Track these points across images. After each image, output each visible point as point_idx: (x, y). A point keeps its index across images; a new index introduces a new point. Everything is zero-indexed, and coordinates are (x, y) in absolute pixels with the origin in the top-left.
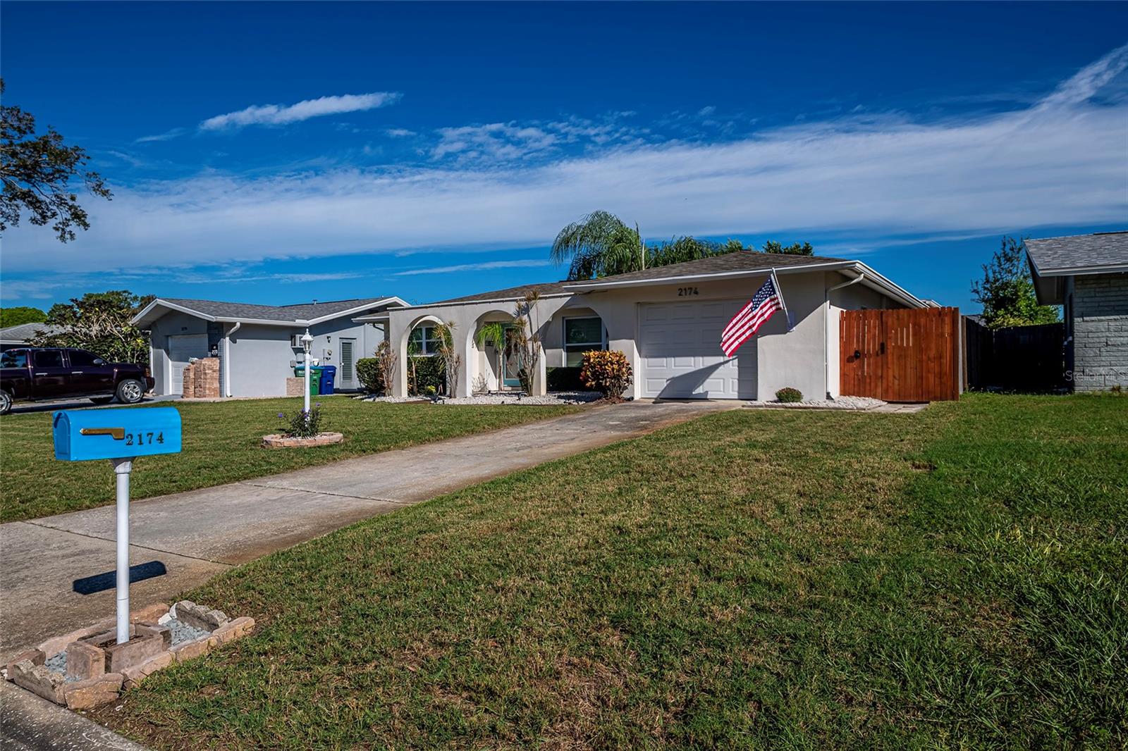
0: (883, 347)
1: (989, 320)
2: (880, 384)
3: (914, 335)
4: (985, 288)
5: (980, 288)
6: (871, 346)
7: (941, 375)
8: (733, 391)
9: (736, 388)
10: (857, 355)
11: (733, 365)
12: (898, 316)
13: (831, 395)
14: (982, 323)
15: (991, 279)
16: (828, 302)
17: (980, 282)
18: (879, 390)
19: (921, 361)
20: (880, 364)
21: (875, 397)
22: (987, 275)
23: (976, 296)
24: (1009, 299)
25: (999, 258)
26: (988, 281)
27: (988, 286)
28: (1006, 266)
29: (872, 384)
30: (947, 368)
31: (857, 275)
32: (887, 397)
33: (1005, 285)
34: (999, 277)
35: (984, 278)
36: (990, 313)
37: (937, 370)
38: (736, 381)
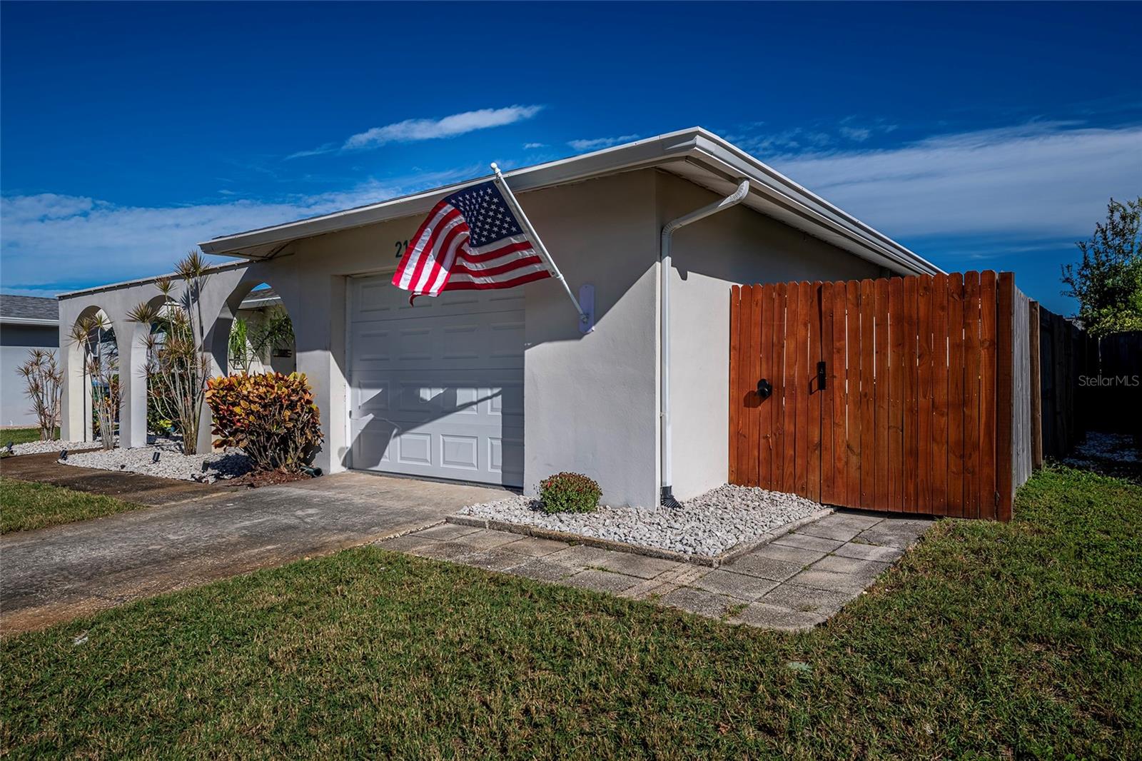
0: (822, 376)
1: (1089, 323)
2: (815, 462)
3: (898, 344)
4: (1083, 276)
5: (1075, 277)
6: (795, 371)
7: (963, 449)
8: (493, 466)
9: (499, 462)
10: (765, 391)
11: (492, 409)
12: (858, 298)
13: (674, 493)
14: (1079, 325)
15: (1093, 261)
16: (668, 260)
17: (1076, 268)
18: (814, 478)
19: (913, 411)
20: (816, 414)
21: (803, 491)
22: (1085, 258)
23: (1068, 287)
24: (1121, 290)
25: (1103, 232)
26: (1086, 265)
27: (1087, 272)
28: (1117, 242)
29: (799, 461)
30: (979, 431)
31: (733, 185)
32: (832, 496)
33: (1115, 270)
34: (1104, 258)
35: (1081, 261)
36: (1091, 312)
37: (953, 435)
38: (499, 443)
